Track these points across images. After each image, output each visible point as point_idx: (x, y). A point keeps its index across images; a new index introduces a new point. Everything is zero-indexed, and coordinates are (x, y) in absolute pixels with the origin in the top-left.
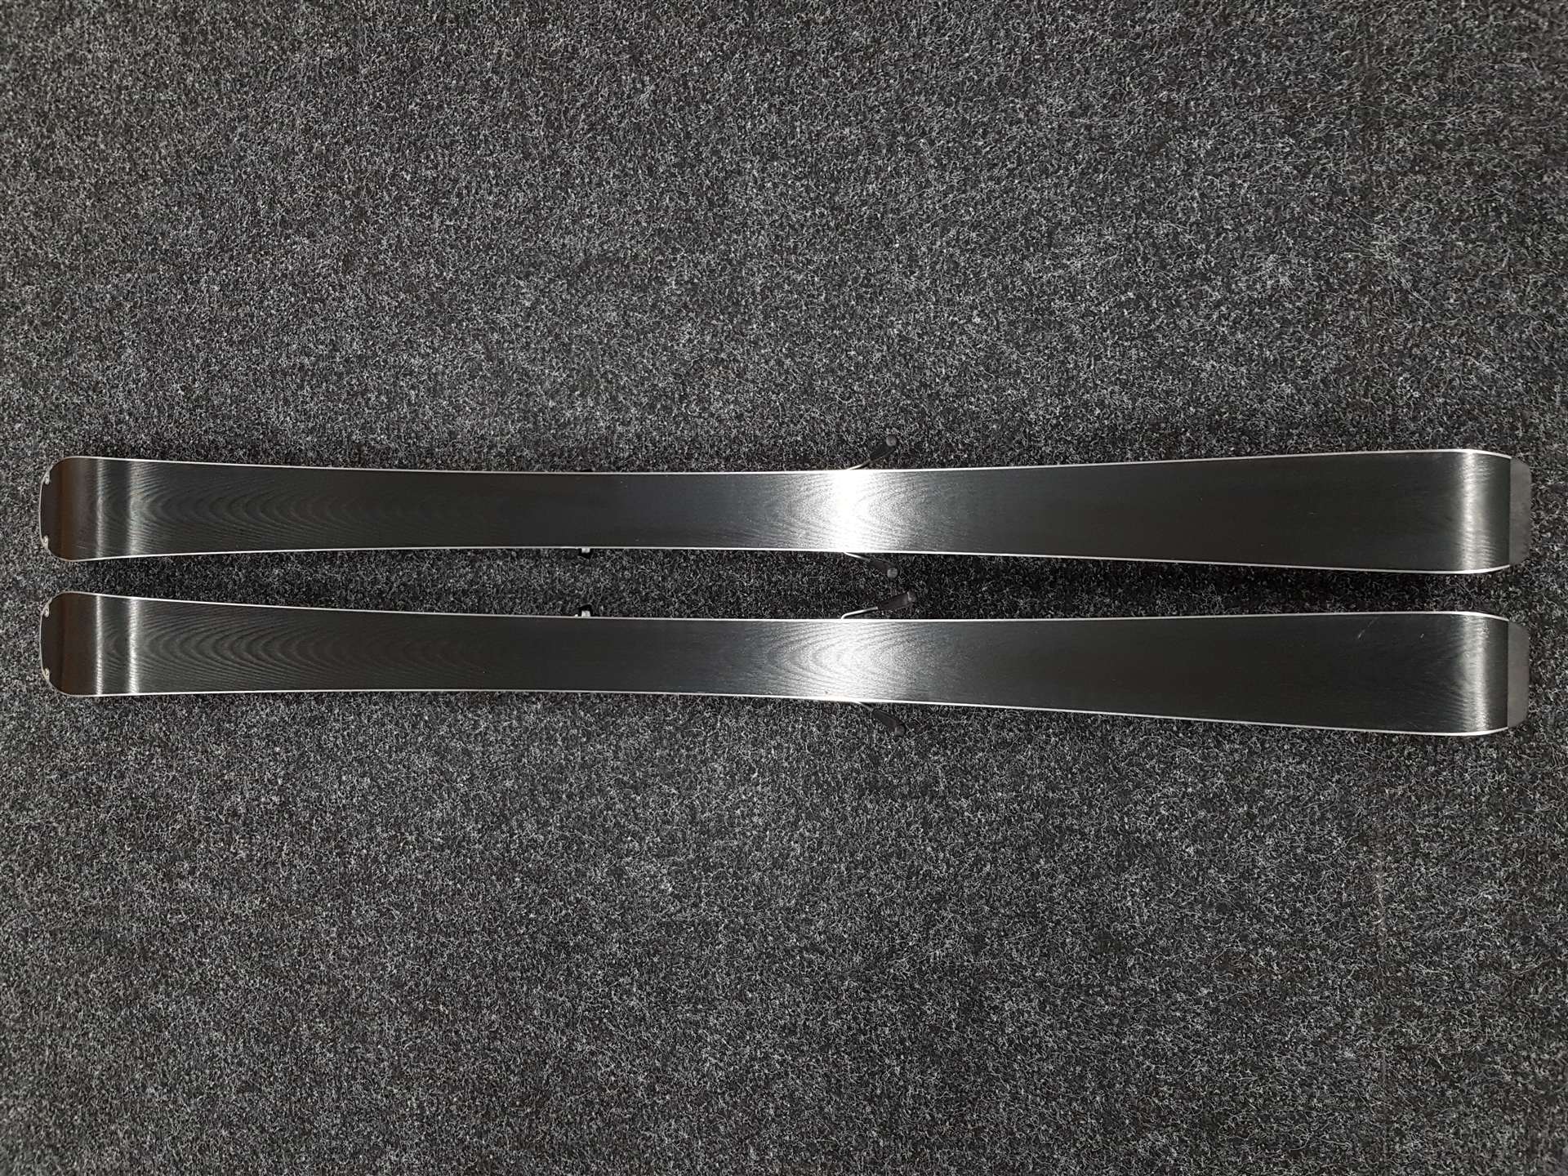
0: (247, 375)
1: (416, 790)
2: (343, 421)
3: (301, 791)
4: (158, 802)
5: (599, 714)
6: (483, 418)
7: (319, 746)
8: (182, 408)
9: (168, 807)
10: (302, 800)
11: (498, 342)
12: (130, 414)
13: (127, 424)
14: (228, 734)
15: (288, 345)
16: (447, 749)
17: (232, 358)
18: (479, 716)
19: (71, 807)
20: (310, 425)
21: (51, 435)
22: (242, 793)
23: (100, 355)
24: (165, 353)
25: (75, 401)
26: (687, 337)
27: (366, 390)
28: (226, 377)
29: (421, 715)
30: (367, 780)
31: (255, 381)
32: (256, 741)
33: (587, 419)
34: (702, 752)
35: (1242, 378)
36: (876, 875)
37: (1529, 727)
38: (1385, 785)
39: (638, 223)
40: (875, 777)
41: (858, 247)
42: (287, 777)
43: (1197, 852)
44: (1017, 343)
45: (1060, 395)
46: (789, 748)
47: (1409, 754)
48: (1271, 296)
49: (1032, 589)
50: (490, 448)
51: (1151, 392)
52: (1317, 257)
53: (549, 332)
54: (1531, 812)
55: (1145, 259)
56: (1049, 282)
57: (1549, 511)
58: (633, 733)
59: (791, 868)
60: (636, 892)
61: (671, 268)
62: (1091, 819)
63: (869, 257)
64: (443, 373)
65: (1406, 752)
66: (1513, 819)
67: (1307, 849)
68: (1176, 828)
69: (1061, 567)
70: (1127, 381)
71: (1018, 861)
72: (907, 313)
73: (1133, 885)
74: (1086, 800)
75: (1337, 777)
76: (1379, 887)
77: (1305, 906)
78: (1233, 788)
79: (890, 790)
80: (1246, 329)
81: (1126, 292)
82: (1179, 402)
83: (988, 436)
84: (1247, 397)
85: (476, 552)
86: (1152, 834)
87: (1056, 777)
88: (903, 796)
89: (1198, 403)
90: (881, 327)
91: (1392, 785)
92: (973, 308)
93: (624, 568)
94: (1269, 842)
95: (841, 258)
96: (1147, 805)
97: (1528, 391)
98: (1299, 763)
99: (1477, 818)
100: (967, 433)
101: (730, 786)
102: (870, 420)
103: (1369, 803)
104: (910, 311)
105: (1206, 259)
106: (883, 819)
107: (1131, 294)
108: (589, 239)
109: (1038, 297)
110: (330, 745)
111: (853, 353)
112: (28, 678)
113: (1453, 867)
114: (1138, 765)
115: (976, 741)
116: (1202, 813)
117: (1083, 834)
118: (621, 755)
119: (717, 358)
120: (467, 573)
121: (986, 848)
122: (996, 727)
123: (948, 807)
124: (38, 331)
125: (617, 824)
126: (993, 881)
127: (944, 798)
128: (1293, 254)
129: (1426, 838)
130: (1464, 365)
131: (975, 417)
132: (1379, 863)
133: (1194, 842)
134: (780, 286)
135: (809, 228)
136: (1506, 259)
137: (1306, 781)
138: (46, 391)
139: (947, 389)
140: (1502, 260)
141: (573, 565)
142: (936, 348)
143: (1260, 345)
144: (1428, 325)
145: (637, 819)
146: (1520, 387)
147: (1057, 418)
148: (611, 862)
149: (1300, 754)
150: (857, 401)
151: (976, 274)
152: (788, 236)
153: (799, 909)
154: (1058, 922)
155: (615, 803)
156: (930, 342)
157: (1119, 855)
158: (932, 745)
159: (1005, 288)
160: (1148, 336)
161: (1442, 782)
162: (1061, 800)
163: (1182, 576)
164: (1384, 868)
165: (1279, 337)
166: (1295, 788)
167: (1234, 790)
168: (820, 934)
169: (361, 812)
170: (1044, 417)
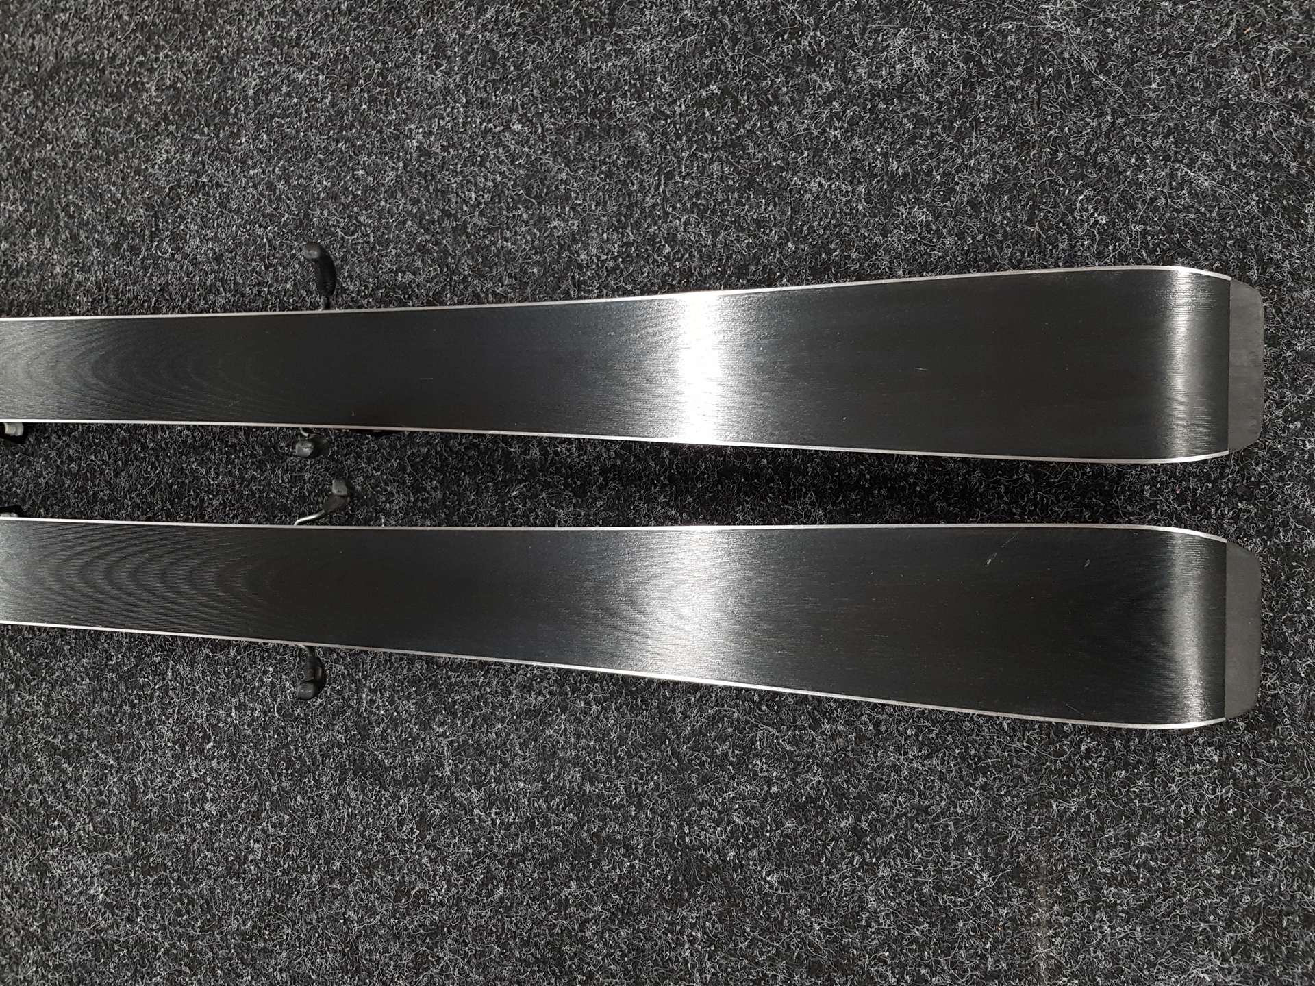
26: (165, 156)
34: (148, 711)
35: (859, 200)
36: (355, 893)
37: (1268, 716)
38: (1051, 795)
39: (120, 17)
40: (361, 755)
41: (373, 35)
43: (782, 882)
44: (566, 157)
45: (620, 228)
46: (253, 710)
47: (1088, 750)
48: (900, 87)
49: (576, 495)
51: (737, 223)
52: (965, 28)
53: (9, 155)
54: (1271, 848)
55: (735, 40)
56: (609, 74)
57: (1296, 390)
58: (67, 681)
59: (249, 877)
60: (61, 897)
61: (152, 70)
62: (640, 825)
63: (386, 48)
65: (1083, 748)
66: (1243, 856)
67: (937, 887)
68: (754, 846)
69: (614, 465)
70: (706, 209)
71: (542, 882)
72: (430, 119)
73: (693, 926)
74: (634, 797)
75: (982, 780)
76: (1041, 951)
77: (933, 975)
78: (836, 788)
79: (379, 774)
80: (866, 132)
81: (708, 85)
82: (774, 236)
83: (527, 284)
84: (866, 226)
86: (721, 852)
87: (596, 763)
88: (396, 783)
89: (799, 237)
90: (397, 138)
91: (1062, 797)
92: (513, 110)
93: (71, 459)
94: (884, 873)
95: (352, 51)
96: (715, 809)
97: (1266, 212)
98: (928, 757)
99: (1189, 853)
100: (500, 280)
101: (179, 758)
102: (379, 262)
103: (1028, 822)
104: (434, 116)
105: (814, 37)
106: (368, 814)
107: (713, 88)
108: (61, 39)
109: (595, 95)
111: (361, 172)
113: (1153, 926)
114: (706, 749)
115: (494, 708)
116: (790, 825)
117: (628, 847)
119: (197, 182)
121: (500, 862)
122: (523, 688)
123: (455, 800)
125: (44, 802)
126: (508, 909)
127: (449, 787)
128: (931, 27)
129: (1111, 879)
130: (1172, 176)
131: (509, 257)
132: (1041, 914)
133: (779, 867)
134: (277, 88)
135: (316, 13)
136: (1233, 24)
137: (938, 785)
139: (475, 220)
140: (1227, 26)
141: (14, 454)
142: (465, 165)
143: (885, 155)
144: (1120, 121)
145: (67, 798)
146: (1254, 208)
147: (615, 259)
148: (33, 853)
149: (929, 743)
150: (363, 235)
151: (518, 67)
152: (290, 25)
153: (256, 934)
154: (590, 975)
156: (458, 157)
157: (675, 881)
158: (436, 712)
159: (554, 84)
160: (735, 145)
161: (1137, 796)
162: (601, 796)
163: (771, 480)
164: (1049, 922)
165: (911, 142)
166: (921, 793)
167: (835, 795)
168: (281, 971)
170: (598, 258)
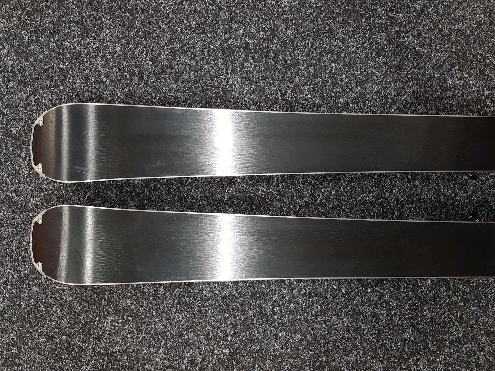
0: (202, 51)
1: (337, 341)
2: (279, 85)
3: (246, 345)
4: (129, 356)
5: (473, 286)
6: (386, 84)
7: (261, 313)
8: (150, 73)
9: (138, 360)
10: (248, 352)
11: (397, 32)
12: (107, 77)
13: (104, 84)
14: (188, 306)
15: (236, 30)
16: (360, 313)
17: (191, 38)
18: (384, 289)
19: (56, 361)
20: (253, 87)
21: (40, 91)
22: (199, 348)
23: (82, 34)
24: (136, 34)
25: (61, 66)
27: (298, 63)
28: (186, 52)
29: (339, 289)
30: (298, 336)
31: (209, 56)
32: (210, 311)
33: (463, 85)
42: (235, 335)
50: (391, 104)
64: (356, 53)
85: (381, 175)
110: (269, 311)
112: (19, 268)
118: (489, 314)
120: (374, 191)
124: (29, 16)
138: (35, 59)
155: (485, 347)
169: (294, 358)
